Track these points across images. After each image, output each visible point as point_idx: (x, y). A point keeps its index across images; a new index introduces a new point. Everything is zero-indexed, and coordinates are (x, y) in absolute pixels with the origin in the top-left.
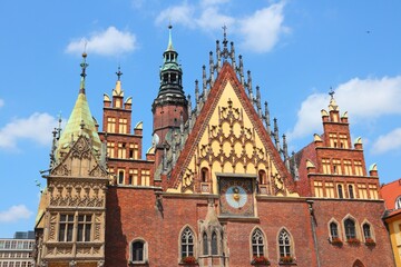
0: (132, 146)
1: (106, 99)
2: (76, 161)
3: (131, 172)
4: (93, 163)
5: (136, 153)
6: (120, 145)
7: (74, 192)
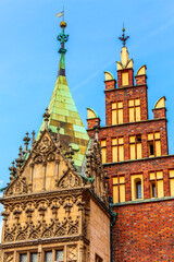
0: (150, 137)
1: (108, 77)
2: (39, 169)
3: (152, 177)
4: (63, 167)
5: (158, 146)
6: (133, 140)
7: (36, 217)
